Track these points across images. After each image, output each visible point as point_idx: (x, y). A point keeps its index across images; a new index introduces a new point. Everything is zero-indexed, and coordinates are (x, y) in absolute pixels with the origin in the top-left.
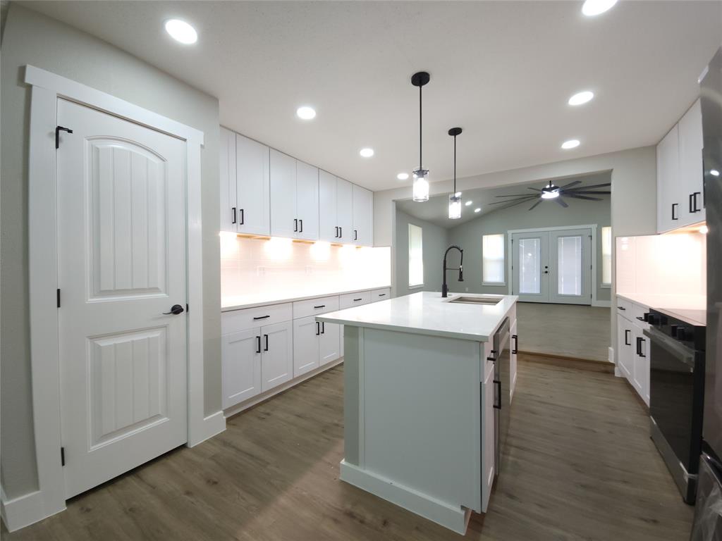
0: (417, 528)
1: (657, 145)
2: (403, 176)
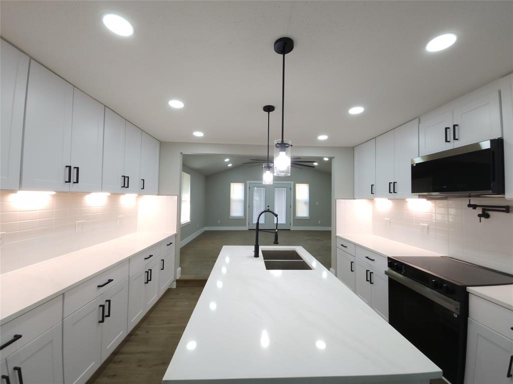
1: (354, 147)
2: (198, 134)
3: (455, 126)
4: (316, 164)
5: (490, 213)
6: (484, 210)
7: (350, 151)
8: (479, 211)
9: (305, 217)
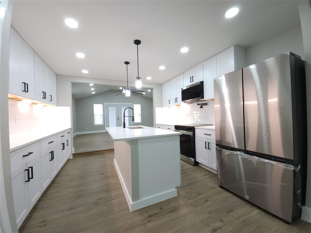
0: (169, 203)
1: (162, 84)
2: (85, 72)
3: (193, 76)
4: (144, 93)
5: (203, 106)
6: (201, 105)
7: (160, 85)
8: (200, 106)
9: (139, 122)
